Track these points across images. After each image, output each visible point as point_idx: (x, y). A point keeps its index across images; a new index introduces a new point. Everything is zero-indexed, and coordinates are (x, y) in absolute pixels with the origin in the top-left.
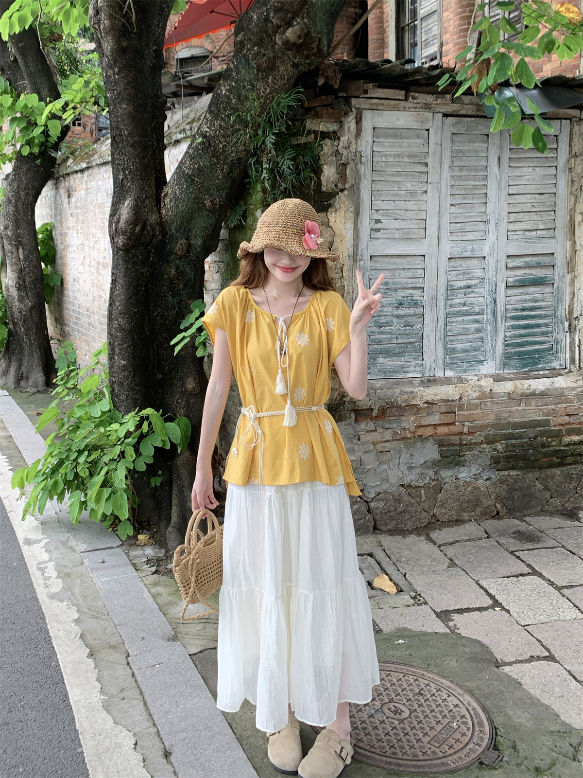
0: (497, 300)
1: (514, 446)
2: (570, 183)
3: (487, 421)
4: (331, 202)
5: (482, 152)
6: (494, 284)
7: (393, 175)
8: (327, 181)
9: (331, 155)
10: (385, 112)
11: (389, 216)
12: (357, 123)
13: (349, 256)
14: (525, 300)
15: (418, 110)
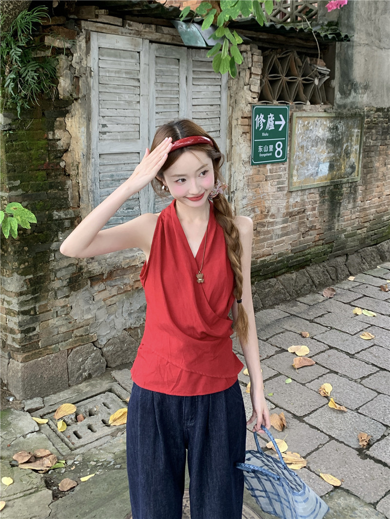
2: (229, 97)
4: (68, 108)
5: (175, 72)
7: (115, 88)
8: (64, 91)
9: (66, 69)
10: (108, 35)
11: (113, 122)
12: (87, 42)
13: (84, 155)
15: (132, 35)
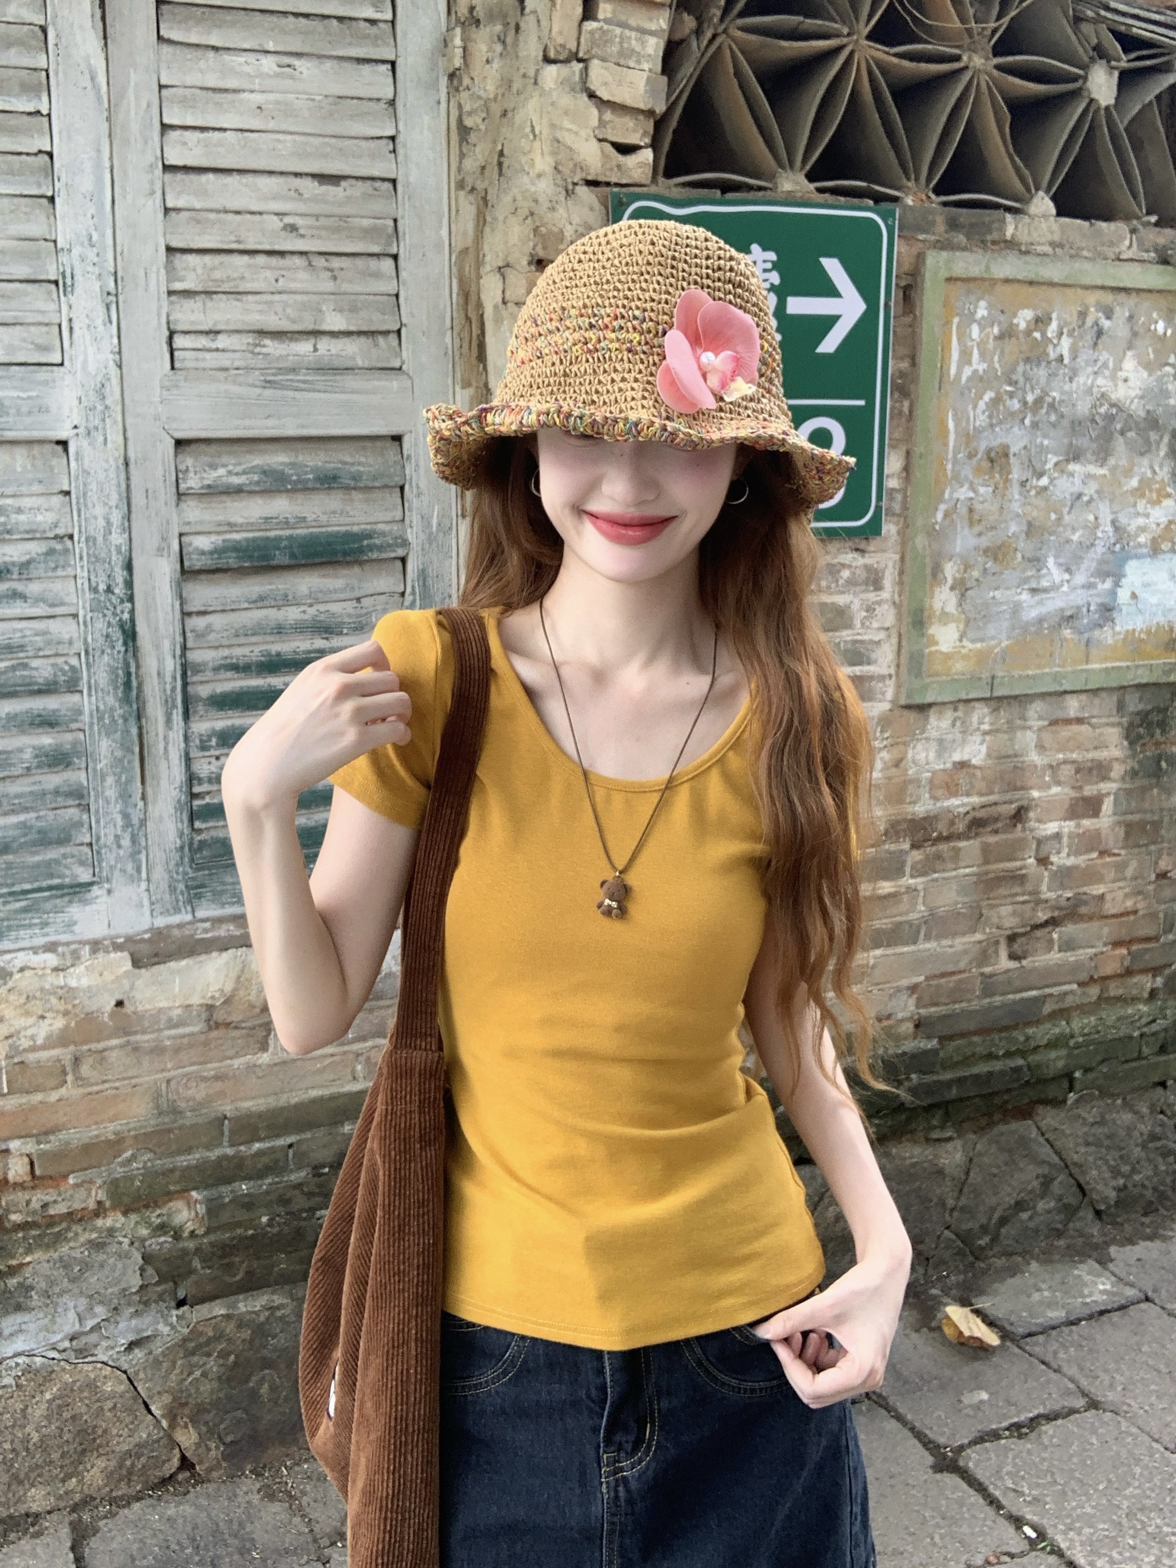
0: (141, 628)
1: (248, 1204)
2: (455, 137)
3: (112, 1127)
6: (117, 561)
14: (280, 630)
